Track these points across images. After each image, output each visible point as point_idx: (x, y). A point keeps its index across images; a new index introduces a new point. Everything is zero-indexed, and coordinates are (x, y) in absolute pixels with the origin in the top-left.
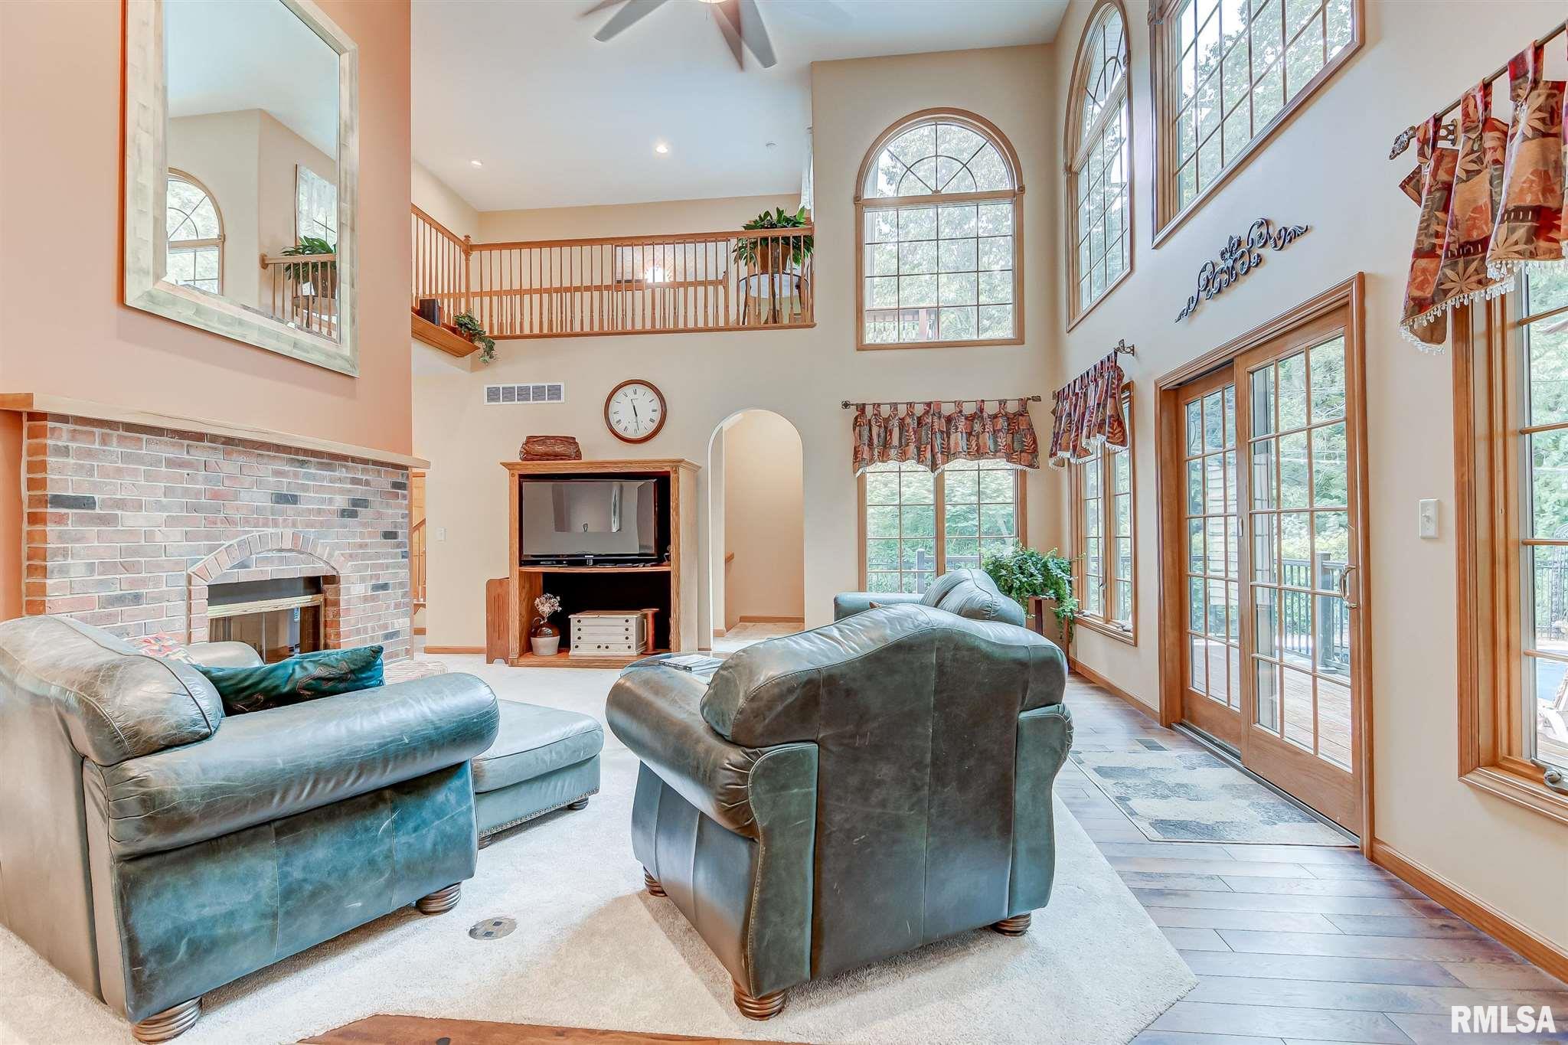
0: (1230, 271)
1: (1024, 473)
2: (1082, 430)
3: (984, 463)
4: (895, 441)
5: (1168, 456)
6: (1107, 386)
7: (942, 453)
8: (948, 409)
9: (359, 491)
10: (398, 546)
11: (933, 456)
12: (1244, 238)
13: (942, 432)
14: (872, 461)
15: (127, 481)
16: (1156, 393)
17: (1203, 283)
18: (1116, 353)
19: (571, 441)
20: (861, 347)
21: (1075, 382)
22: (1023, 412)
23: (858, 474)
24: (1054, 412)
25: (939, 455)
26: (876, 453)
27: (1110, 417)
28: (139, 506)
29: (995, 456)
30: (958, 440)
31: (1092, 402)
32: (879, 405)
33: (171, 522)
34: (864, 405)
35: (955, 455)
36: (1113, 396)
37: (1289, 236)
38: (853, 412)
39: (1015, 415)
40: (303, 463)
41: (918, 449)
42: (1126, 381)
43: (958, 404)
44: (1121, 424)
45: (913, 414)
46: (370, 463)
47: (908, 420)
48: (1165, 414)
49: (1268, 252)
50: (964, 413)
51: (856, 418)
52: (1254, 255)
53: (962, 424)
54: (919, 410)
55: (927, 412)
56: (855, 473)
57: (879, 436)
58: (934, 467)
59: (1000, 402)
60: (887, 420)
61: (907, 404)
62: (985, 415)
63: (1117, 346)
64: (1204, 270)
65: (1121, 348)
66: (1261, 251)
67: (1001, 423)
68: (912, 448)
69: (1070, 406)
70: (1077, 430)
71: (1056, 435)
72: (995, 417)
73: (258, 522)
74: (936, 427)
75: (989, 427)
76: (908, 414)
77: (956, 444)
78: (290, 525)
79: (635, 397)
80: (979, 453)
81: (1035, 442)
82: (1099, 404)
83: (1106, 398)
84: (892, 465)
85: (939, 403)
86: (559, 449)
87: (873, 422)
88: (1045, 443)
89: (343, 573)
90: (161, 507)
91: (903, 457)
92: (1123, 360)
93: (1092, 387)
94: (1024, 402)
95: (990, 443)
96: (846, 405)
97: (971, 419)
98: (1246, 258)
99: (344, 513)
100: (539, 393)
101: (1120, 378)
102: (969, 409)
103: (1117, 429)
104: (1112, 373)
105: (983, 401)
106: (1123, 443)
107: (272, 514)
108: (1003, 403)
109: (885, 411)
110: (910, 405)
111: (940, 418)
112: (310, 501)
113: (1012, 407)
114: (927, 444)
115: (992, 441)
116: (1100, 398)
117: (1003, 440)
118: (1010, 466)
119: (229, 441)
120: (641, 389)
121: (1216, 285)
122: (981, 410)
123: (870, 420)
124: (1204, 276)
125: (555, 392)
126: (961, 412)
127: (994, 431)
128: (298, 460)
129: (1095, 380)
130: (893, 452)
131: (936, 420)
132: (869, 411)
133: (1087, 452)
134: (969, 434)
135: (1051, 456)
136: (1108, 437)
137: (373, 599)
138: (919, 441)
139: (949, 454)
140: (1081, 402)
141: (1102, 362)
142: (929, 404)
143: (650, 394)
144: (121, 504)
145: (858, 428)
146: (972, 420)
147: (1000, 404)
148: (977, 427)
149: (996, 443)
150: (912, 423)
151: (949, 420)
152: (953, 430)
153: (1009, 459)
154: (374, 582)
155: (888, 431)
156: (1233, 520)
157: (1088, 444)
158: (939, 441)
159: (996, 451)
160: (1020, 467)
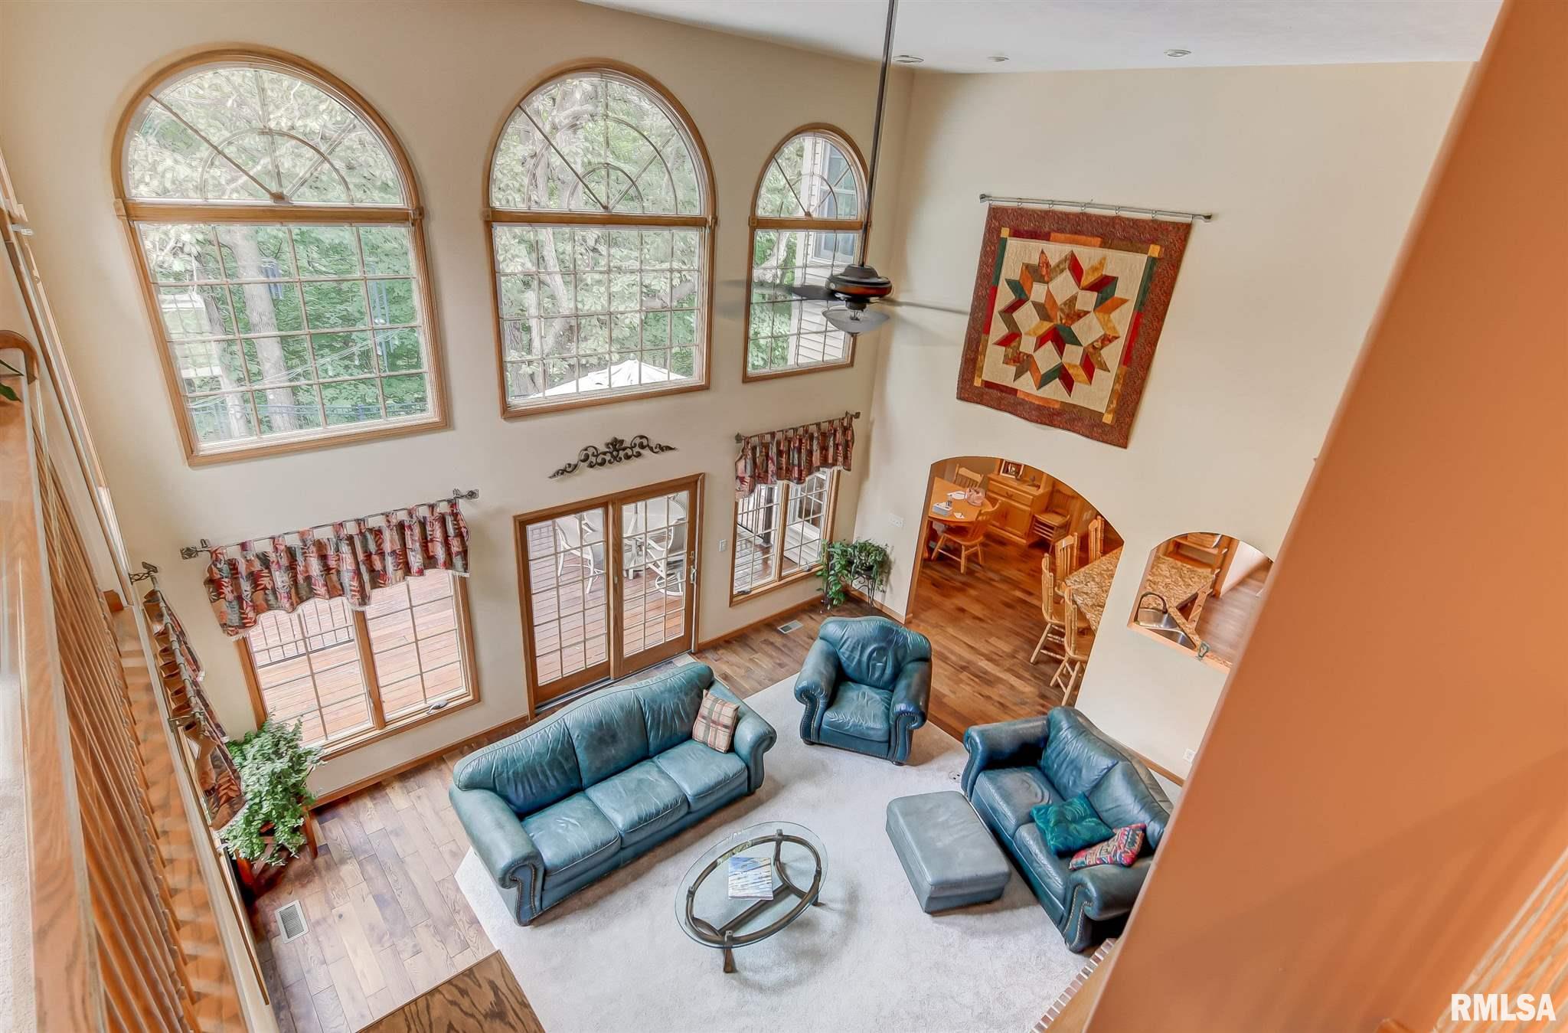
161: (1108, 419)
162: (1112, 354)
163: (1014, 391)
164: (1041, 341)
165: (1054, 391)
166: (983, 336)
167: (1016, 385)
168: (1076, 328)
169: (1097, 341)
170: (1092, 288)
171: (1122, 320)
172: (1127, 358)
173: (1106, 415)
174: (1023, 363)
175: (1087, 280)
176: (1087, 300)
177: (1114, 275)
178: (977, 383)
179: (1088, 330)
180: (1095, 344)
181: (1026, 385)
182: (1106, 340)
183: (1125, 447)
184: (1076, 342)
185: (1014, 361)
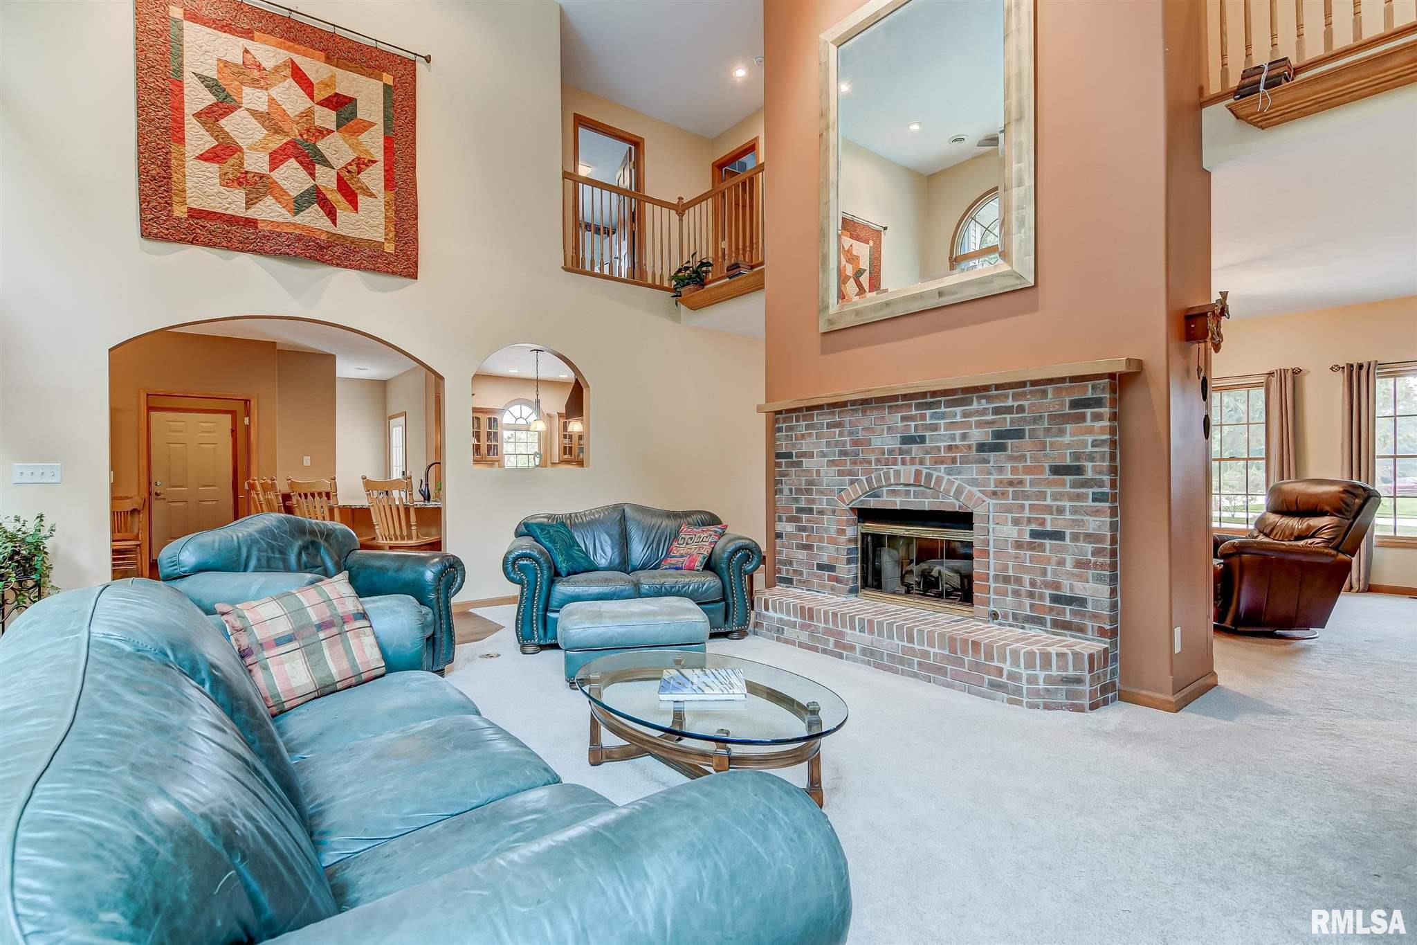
9: (1007, 422)
10: (1086, 484)
15: (808, 440)
28: (811, 455)
33: (831, 463)
40: (930, 406)
46: (1028, 384)
73: (888, 462)
78: (917, 462)
89: (978, 512)
90: (824, 455)
99: (982, 447)
107: (900, 454)
112: (940, 438)
119: (865, 402)
128: (926, 403)
137: (1031, 547)
144: (803, 455)
154: (1034, 527)
161: (390, 248)
162: (373, 178)
163: (251, 223)
164: (276, 159)
165: (313, 218)
166: (174, 147)
167: (251, 214)
168: (322, 145)
169: (350, 164)
170: (326, 103)
171: (373, 143)
172: (389, 183)
173: (386, 245)
174: (257, 187)
175: (321, 94)
176: (325, 117)
177: (349, 95)
178: (179, 211)
179: (337, 149)
180: (349, 167)
181: (269, 211)
182: (361, 164)
183: (414, 276)
184: (326, 163)
185: (240, 184)
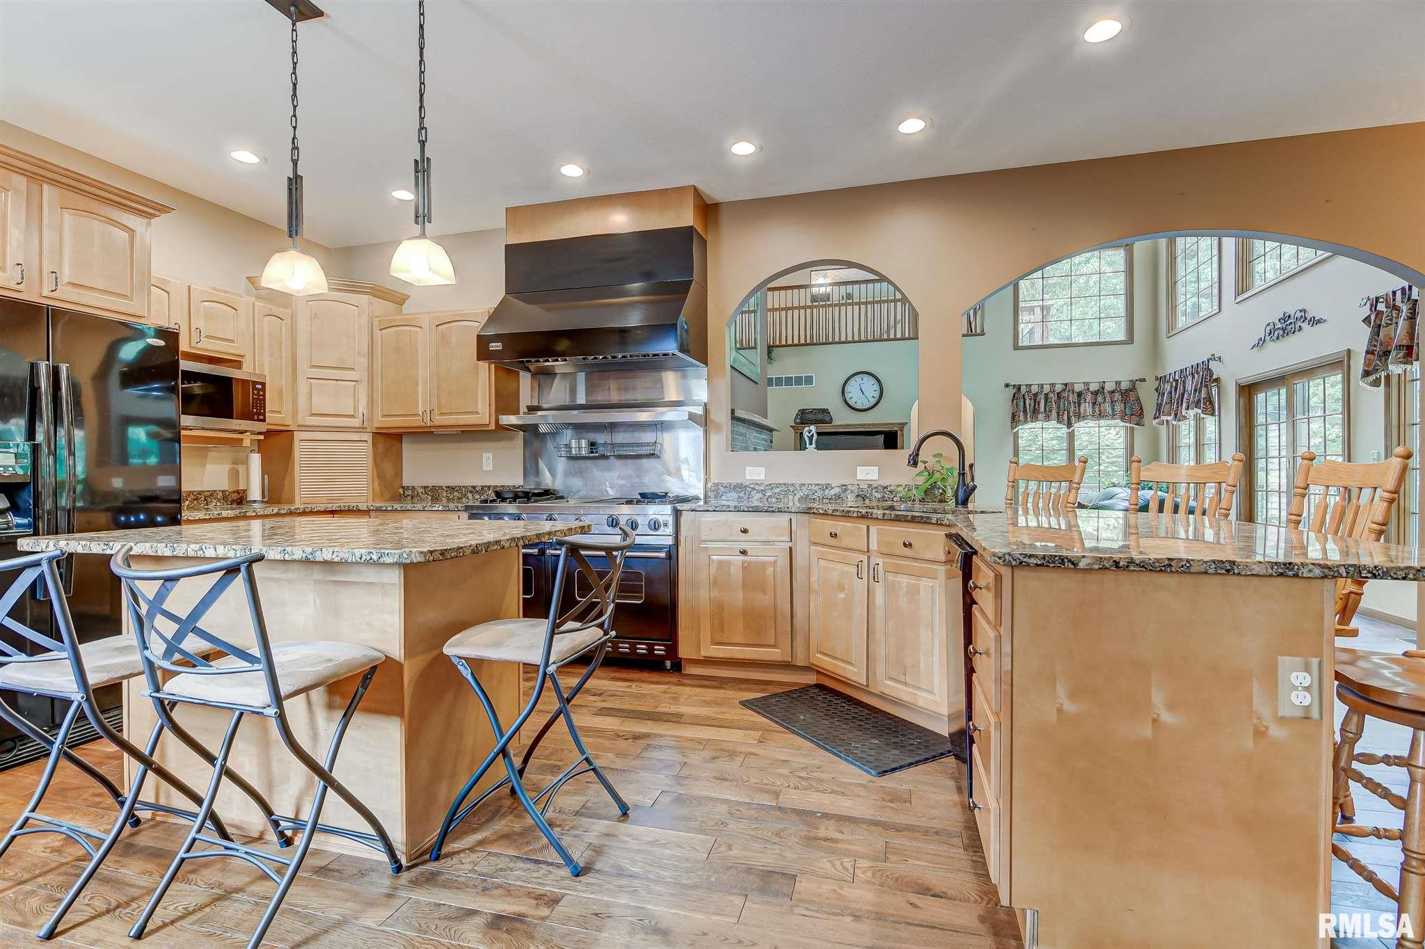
0: (1284, 330)
1: (1132, 429)
2: (1182, 405)
3: (1103, 422)
4: (1042, 409)
5: (1244, 424)
6: (1202, 379)
7: (1075, 416)
8: (1078, 388)
11: (1069, 418)
12: (1292, 315)
13: (1075, 403)
14: (1026, 421)
16: (1236, 388)
17: (1268, 332)
18: (1208, 361)
19: (825, 411)
20: (1017, 347)
21: (1175, 373)
22: (1133, 388)
23: (1015, 431)
24: (1156, 390)
25: (1073, 417)
26: (1028, 416)
27: (1204, 399)
29: (1113, 418)
30: (1086, 408)
31: (1189, 387)
32: (1030, 385)
34: (1020, 386)
35: (1085, 418)
36: (1206, 386)
37: (1315, 322)
38: (1012, 391)
39: (1126, 390)
41: (1058, 414)
42: (1214, 377)
43: (1087, 384)
44: (1211, 403)
45: (1054, 391)
47: (1051, 395)
48: (1242, 400)
49: (1305, 325)
50: (1091, 389)
51: (1015, 393)
52: (1297, 326)
53: (1089, 397)
54: (1058, 388)
55: (1064, 390)
56: (1013, 429)
57: (1030, 405)
58: (1069, 425)
59: (1116, 383)
60: (1036, 395)
61: (1050, 385)
62: (1106, 391)
63: (1210, 357)
64: (1268, 325)
65: (1213, 358)
66: (1301, 324)
67: (1117, 396)
68: (1054, 412)
69: (1171, 388)
70: (1178, 404)
71: (1159, 406)
72: (1113, 392)
74: (1071, 398)
75: (1108, 399)
76: (1051, 391)
77: (1085, 410)
79: (863, 382)
80: (1101, 416)
81: (1141, 408)
82: (1195, 390)
83: (1201, 388)
84: (1038, 424)
85: (1073, 384)
86: (820, 417)
87: (1026, 397)
88: (1149, 408)
91: (1048, 418)
92: (1213, 365)
93: (1190, 378)
94: (1133, 382)
95: (1109, 410)
96: (1007, 386)
97: (1096, 393)
98: (1293, 325)
100: (799, 381)
101: (1212, 375)
102: (1093, 387)
103: (1209, 406)
104: (1205, 372)
105: (1104, 382)
106: (1213, 414)
108: (1118, 383)
109: (1035, 389)
110: (1053, 385)
111: (1073, 393)
113: (1124, 386)
114: (1065, 410)
115: (1110, 408)
116: (1196, 385)
117: (1119, 407)
118: (1122, 424)
120: (866, 377)
121: (1276, 335)
122: (1103, 389)
123: (1024, 395)
124: (1268, 328)
125: (809, 380)
126: (1088, 389)
127: (1112, 402)
129: (1192, 374)
130: (1041, 416)
131: (1071, 394)
132: (1023, 389)
133: (1185, 418)
134: (1094, 404)
135: (1155, 418)
136: (1203, 411)
138: (1059, 408)
139: (1079, 417)
140: (1180, 387)
141: (1198, 364)
142: (1066, 385)
143: (873, 381)
145: (1015, 401)
146: (1096, 395)
147: (1116, 384)
148: (1100, 399)
149: (1113, 409)
150: (1053, 397)
151: (1080, 394)
152: (1082, 401)
153: (1123, 419)
155: (1036, 402)
156: (1283, 460)
157: (1187, 413)
158: (1072, 408)
159: (1114, 415)
160: (1129, 425)
